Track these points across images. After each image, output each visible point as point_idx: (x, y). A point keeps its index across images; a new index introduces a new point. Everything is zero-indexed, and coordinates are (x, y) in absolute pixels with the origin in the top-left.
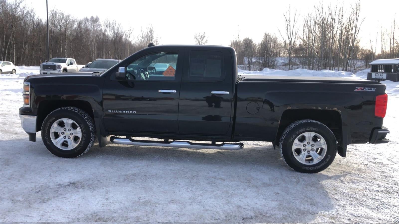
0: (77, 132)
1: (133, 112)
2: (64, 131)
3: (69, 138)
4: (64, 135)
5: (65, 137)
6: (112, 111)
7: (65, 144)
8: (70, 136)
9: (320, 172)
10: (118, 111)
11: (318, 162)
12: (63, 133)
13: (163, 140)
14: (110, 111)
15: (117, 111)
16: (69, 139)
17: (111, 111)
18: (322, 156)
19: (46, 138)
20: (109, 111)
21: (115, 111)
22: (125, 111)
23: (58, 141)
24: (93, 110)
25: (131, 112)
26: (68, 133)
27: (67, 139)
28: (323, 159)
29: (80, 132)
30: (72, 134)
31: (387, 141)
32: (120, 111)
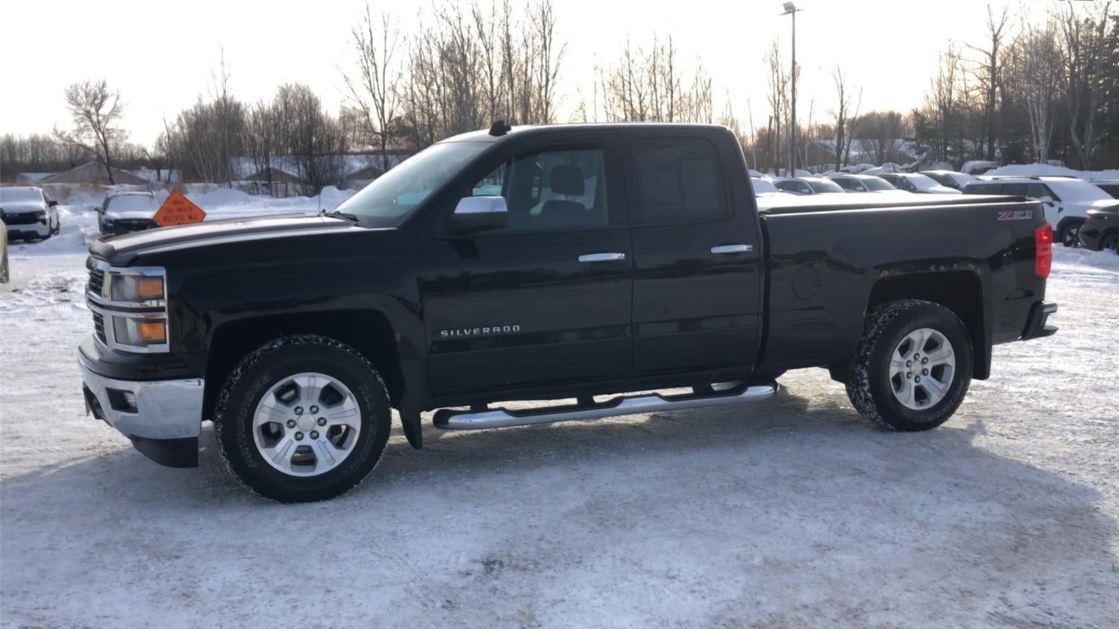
0: (344, 412)
1: (512, 329)
2: (295, 417)
3: (315, 436)
4: (296, 430)
5: (299, 436)
6: (452, 333)
7: (305, 457)
8: (318, 428)
9: (941, 425)
10: (470, 330)
11: (940, 399)
12: (292, 424)
13: (573, 401)
14: (447, 334)
15: (468, 331)
16: (314, 438)
17: (449, 334)
18: (946, 384)
19: (244, 447)
20: (442, 333)
21: (462, 332)
22: (488, 329)
23: (281, 451)
24: (398, 337)
25: (507, 329)
26: (307, 420)
27: (307, 441)
28: (948, 391)
29: (355, 409)
30: (322, 421)
31: (1050, 332)
32: (475, 331)
